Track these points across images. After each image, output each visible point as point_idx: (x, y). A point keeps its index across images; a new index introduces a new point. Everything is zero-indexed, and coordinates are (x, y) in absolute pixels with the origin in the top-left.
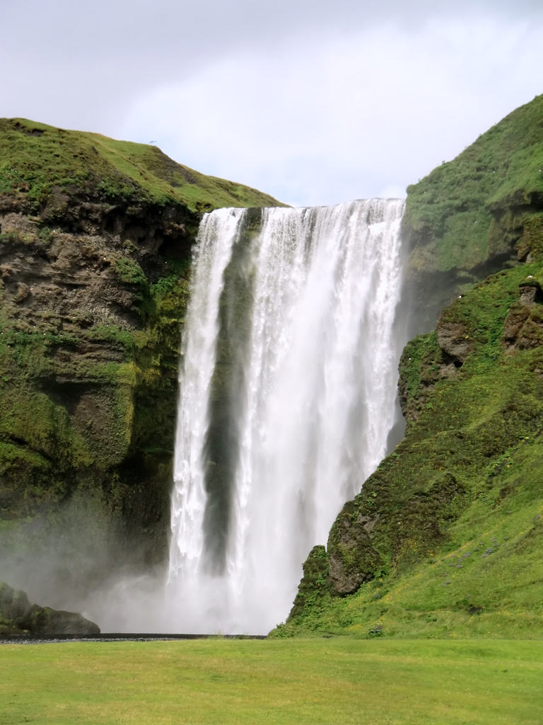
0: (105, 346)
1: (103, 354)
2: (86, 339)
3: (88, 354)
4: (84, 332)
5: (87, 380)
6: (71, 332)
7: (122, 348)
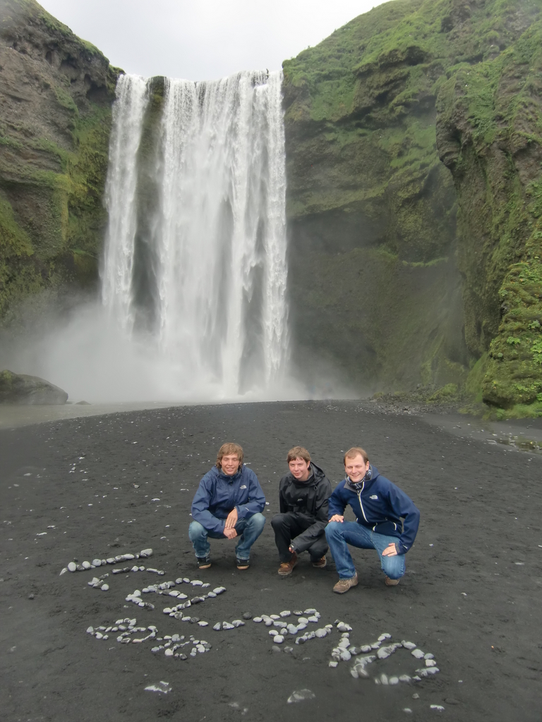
0: (45, 156)
1: (44, 162)
2: (29, 146)
3: (31, 160)
4: (27, 140)
5: (29, 182)
6: (16, 137)
7: (59, 161)
